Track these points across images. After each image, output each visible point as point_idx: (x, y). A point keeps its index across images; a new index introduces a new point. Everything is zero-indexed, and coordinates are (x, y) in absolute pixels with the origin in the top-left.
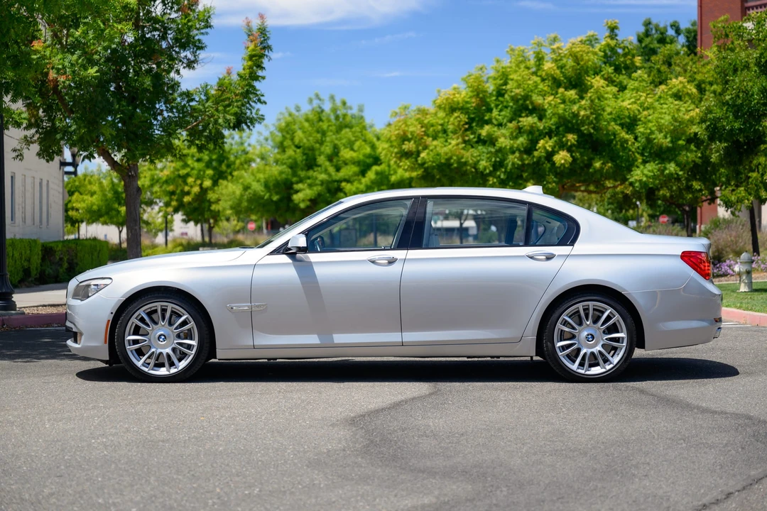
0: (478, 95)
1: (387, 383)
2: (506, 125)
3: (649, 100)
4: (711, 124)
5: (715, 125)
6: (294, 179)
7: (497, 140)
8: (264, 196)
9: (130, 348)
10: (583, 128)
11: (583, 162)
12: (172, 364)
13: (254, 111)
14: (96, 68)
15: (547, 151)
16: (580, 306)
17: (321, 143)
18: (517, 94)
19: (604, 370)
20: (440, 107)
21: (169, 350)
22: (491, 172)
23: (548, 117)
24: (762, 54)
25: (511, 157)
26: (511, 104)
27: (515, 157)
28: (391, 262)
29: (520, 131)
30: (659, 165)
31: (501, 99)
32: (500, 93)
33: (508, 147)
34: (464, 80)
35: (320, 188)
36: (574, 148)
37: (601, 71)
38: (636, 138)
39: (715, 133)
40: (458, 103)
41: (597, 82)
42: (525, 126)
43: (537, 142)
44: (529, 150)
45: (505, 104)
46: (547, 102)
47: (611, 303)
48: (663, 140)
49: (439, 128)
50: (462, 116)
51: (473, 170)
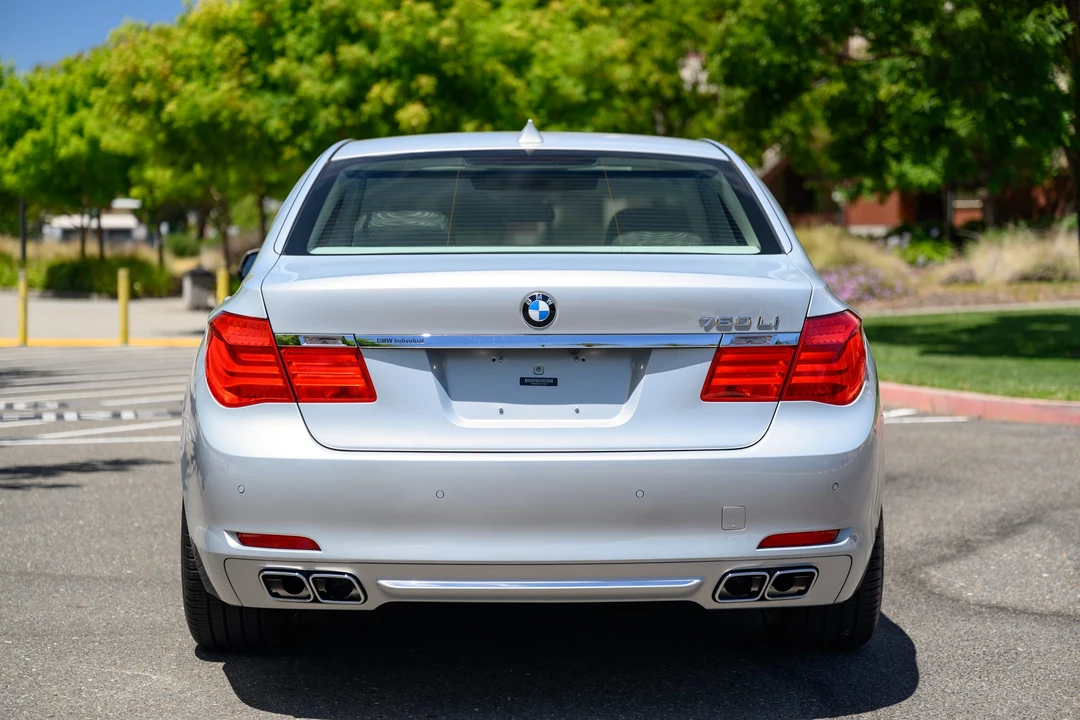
0: (261, 8)
2: (312, 59)
5: (739, 57)
7: (297, 85)
10: (445, 67)
11: (444, 123)
15: (385, 105)
18: (332, 8)
20: (193, 27)
22: (287, 137)
23: (385, 46)
25: (322, 113)
26: (316, 25)
31: (299, 15)
32: (297, 6)
33: (317, 97)
36: (429, 101)
38: (529, 84)
40: (226, 21)
42: (345, 61)
43: (366, 88)
44: (354, 101)
45: (307, 24)
46: (385, 22)
48: (573, 89)
49: (194, 62)
50: (240, 45)
51: (257, 135)
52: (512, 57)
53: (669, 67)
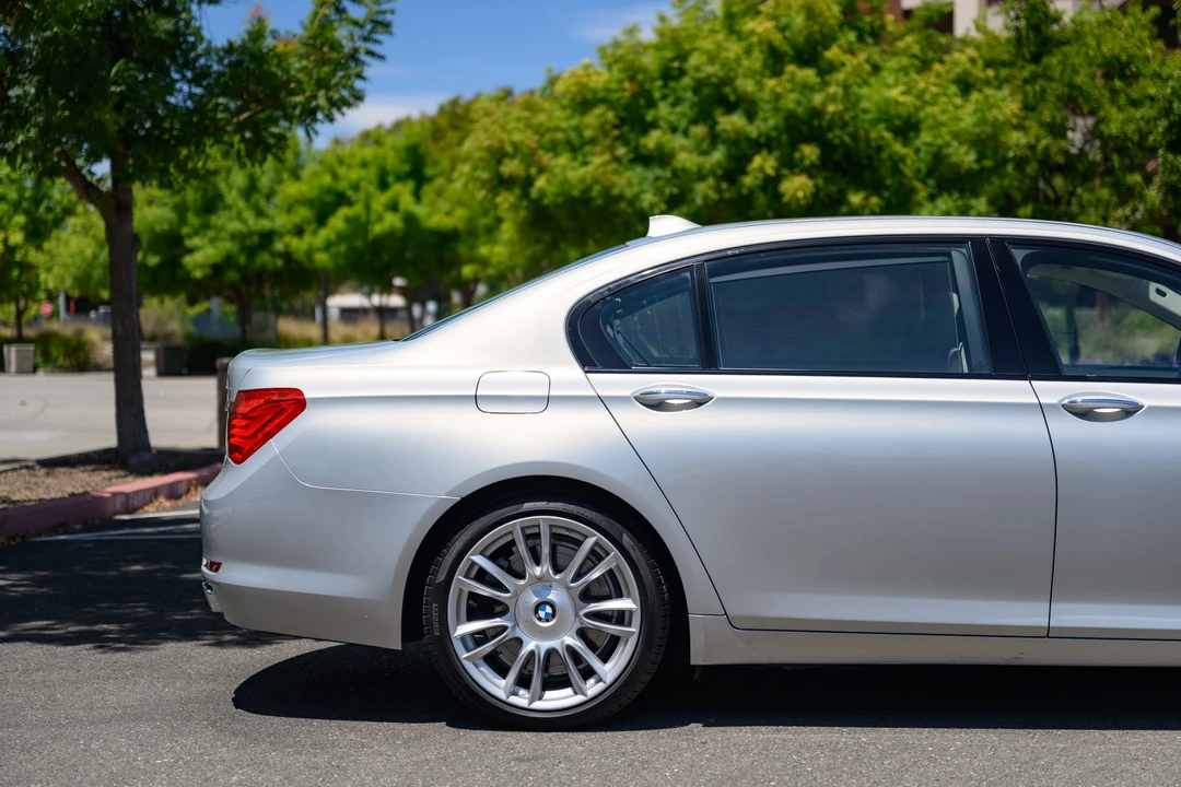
0: (632, 78)
2: (686, 130)
6: (185, 230)
7: (673, 157)
10: (830, 135)
11: (828, 194)
15: (766, 177)
18: (709, 77)
23: (763, 115)
25: (699, 186)
26: (689, 95)
27: (710, 187)
30: (960, 203)
31: (672, 84)
32: (669, 75)
33: (694, 169)
34: (601, 51)
35: (228, 245)
36: (814, 172)
38: (917, 151)
40: (594, 91)
42: (725, 131)
43: (749, 159)
44: (733, 172)
45: (681, 94)
48: (966, 158)
49: (560, 136)
50: (611, 115)
51: (629, 210)
52: (898, 122)
53: (1057, 130)
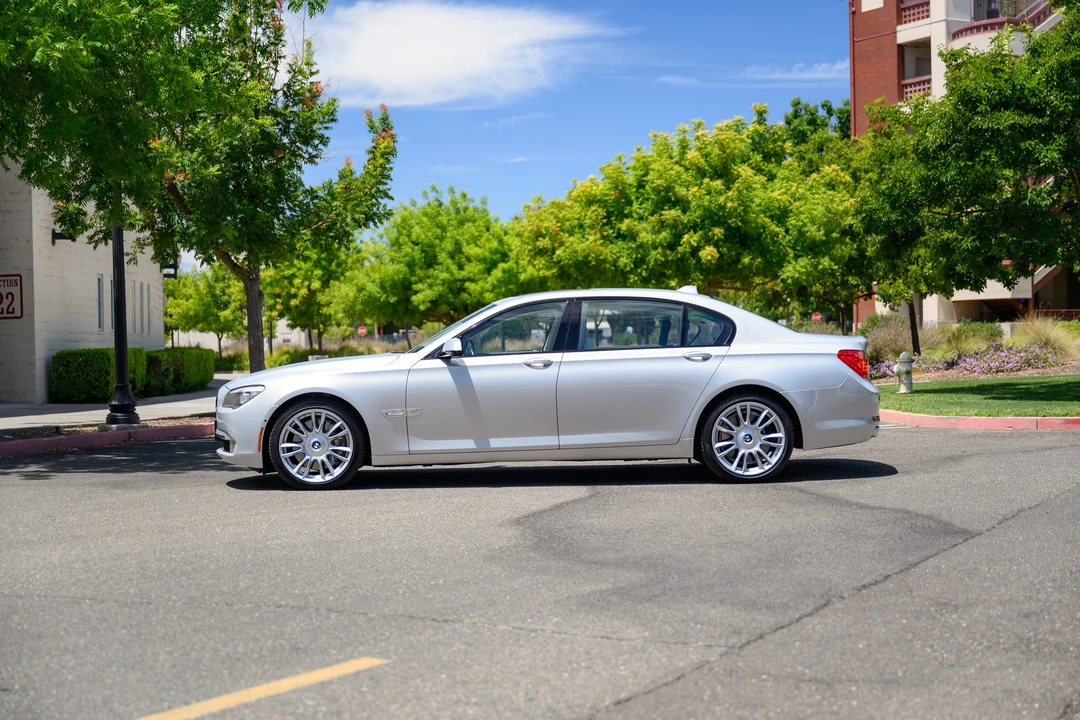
0: (617, 187)
1: (544, 487)
2: (647, 218)
3: (801, 191)
4: (867, 215)
5: (871, 217)
6: (413, 279)
7: (638, 235)
8: (381, 297)
9: (284, 456)
10: (730, 221)
11: (730, 257)
12: (327, 471)
13: (381, 207)
14: (217, 167)
15: (692, 247)
16: (738, 407)
17: (442, 239)
18: (659, 185)
19: (762, 471)
20: (575, 200)
21: (323, 457)
22: (631, 269)
23: (693, 209)
24: (919, 141)
25: (653, 253)
26: (653, 196)
27: (658, 253)
28: (547, 365)
29: (662, 224)
30: (813, 260)
31: (641, 190)
32: (641, 185)
33: (650, 242)
34: (602, 170)
35: (441, 288)
36: (720, 244)
37: (749, 159)
38: (787, 231)
39: (871, 224)
40: (595, 195)
41: (744, 171)
42: (668, 219)
43: (680, 236)
44: (672, 246)
45: (646, 196)
46: (692, 193)
47: (769, 403)
48: (815, 233)
49: (575, 223)
50: (600, 210)
52: (776, 212)
